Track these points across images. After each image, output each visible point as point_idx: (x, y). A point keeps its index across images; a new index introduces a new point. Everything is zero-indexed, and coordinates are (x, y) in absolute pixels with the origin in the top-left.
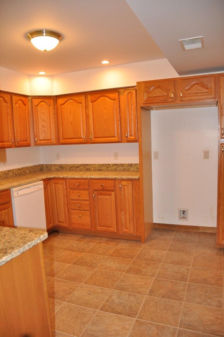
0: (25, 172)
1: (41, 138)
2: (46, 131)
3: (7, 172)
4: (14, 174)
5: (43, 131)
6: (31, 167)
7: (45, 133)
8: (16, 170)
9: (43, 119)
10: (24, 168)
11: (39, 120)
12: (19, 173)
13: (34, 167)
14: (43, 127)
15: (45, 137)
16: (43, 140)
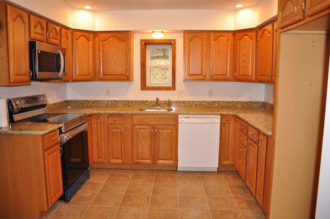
0: (236, 106)
1: (241, 74)
2: (246, 66)
3: (211, 103)
4: (221, 105)
5: (244, 66)
6: (246, 103)
7: (245, 68)
8: (223, 102)
9: (244, 54)
10: (234, 102)
11: (241, 54)
12: (226, 106)
13: (249, 103)
14: (244, 62)
15: (245, 72)
16: (243, 75)
